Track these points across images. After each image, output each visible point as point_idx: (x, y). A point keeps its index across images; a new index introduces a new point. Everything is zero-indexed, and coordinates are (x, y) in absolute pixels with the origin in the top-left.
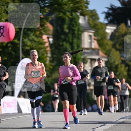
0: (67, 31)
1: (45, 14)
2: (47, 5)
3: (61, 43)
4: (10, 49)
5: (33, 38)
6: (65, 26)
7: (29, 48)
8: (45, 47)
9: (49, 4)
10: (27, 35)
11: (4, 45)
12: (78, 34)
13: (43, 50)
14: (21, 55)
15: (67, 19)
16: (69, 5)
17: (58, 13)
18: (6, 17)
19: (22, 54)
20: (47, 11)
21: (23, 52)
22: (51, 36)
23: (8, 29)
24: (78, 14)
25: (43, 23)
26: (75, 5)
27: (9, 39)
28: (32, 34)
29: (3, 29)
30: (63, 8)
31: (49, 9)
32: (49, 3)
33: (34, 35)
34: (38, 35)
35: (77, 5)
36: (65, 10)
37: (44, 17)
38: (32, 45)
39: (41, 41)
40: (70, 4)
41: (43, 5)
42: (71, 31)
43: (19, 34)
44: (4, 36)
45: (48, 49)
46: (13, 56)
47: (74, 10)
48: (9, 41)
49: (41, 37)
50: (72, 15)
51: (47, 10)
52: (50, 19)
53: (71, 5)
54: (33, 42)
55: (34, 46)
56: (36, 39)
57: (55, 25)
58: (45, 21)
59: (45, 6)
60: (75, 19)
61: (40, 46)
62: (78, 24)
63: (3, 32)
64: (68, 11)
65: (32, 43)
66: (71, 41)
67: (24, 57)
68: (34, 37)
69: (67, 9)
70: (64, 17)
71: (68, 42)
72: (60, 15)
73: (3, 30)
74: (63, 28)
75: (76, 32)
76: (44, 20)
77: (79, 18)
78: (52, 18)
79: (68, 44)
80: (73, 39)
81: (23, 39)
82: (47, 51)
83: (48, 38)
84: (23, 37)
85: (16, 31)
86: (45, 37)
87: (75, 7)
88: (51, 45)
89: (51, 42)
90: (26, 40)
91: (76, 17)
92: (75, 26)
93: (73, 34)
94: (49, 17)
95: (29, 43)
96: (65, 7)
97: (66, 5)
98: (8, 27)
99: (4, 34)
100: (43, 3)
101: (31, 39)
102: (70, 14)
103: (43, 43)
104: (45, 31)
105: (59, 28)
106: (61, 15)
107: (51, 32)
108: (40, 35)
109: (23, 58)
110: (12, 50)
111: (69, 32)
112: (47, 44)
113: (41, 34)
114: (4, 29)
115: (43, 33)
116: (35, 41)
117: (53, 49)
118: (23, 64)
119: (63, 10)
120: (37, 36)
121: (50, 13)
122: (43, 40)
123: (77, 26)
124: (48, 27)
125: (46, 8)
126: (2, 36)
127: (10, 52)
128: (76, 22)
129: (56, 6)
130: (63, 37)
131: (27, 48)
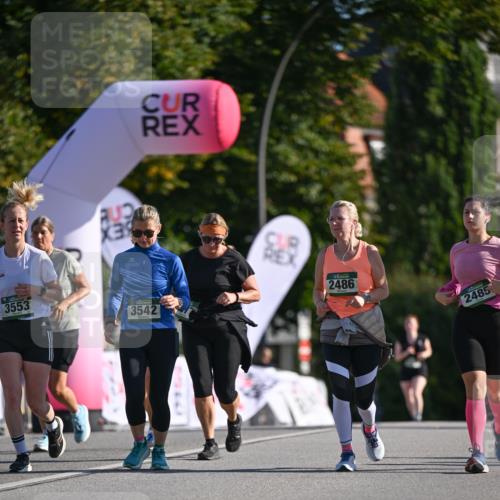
0: (438, 111)
1: (353, 46)
2: (361, 12)
3: (417, 159)
4: (221, 180)
5: (307, 140)
6: (433, 95)
7: (293, 178)
8: (355, 173)
9: (370, 10)
10: (285, 128)
11: (199, 165)
12: (481, 123)
13: (347, 184)
14: (264, 204)
15: (439, 65)
16: (447, 15)
17: (404, 43)
18: (205, 61)
19: (267, 201)
20: (363, 37)
21: (270, 194)
22: (378, 133)
23: (213, 104)
24: (483, 47)
25: (346, 84)
26: (470, 11)
27: (219, 142)
28: (303, 126)
29: (192, 104)
30: (423, 26)
31: (370, 30)
32: (370, 6)
33: (311, 128)
34: (329, 128)
35: (478, 13)
36: (433, 32)
37: (351, 59)
38: (307, 168)
39: (341, 152)
40: (451, 8)
41: (349, 11)
42: (455, 113)
43: (256, 124)
44: (197, 133)
45: (368, 180)
46: (235, 209)
47: (467, 31)
48: (216, 151)
49: (342, 137)
50: (457, 50)
51: (363, 33)
52: (377, 66)
53: (456, 13)
54: (311, 155)
55: (313, 169)
56: (320, 143)
57: (394, 90)
58: (356, 76)
59: (355, 18)
60: (469, 65)
61: (337, 170)
62: (480, 86)
63: (196, 117)
64: (444, 37)
65: (306, 157)
66: (453, 149)
67: (273, 211)
68: (311, 135)
69: (440, 26)
70: (429, 57)
71: (445, 153)
72: (412, 49)
73: (195, 109)
74: (426, 101)
75: (474, 116)
76: (350, 71)
77: (484, 62)
78: (381, 63)
79: (443, 162)
80: (461, 143)
81: (272, 141)
82: (364, 188)
83: (367, 139)
84: (270, 135)
85: (243, 113)
86: (354, 135)
87: (470, 21)
88: (377, 168)
89: (380, 156)
90: (282, 148)
91: (472, 59)
92: (470, 91)
93: (463, 123)
94: (369, 58)
95: (294, 159)
96: (431, 20)
97: (434, 12)
98: (213, 99)
99: (196, 125)
100: (346, 6)
101: (301, 142)
102: (451, 47)
103: (346, 160)
104: (355, 112)
105: (407, 101)
106: (418, 49)
107: (378, 118)
108: (337, 129)
109: (270, 217)
110: (228, 185)
111: (449, 114)
112: (363, 164)
113: (342, 124)
114: (198, 105)
115: (349, 120)
116: (316, 153)
117: (386, 180)
118: (273, 239)
119: (426, 34)
120: (324, 133)
121: (376, 45)
122: (349, 145)
123: (476, 91)
124: (365, 97)
125: (358, 26)
126: (191, 133)
127: (219, 191)
128: (472, 78)
129: (397, 16)
130: (423, 134)
131: (287, 177)
